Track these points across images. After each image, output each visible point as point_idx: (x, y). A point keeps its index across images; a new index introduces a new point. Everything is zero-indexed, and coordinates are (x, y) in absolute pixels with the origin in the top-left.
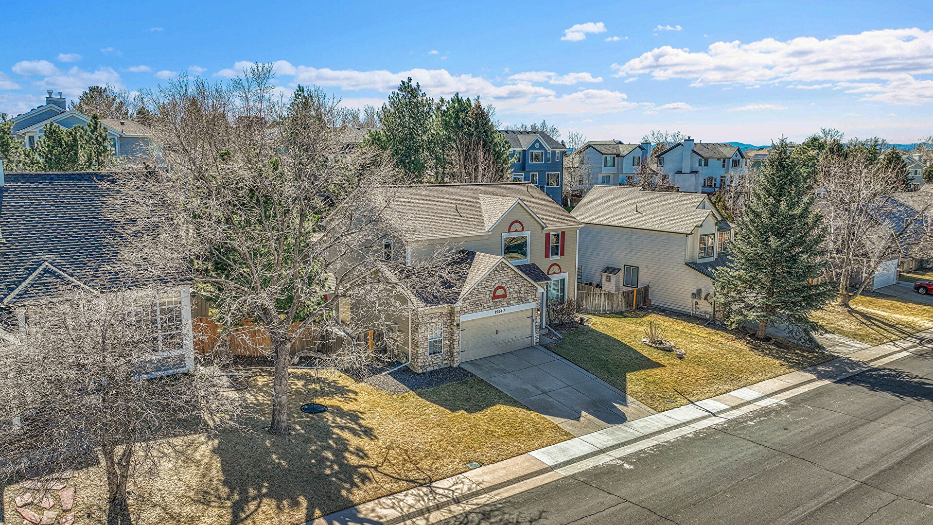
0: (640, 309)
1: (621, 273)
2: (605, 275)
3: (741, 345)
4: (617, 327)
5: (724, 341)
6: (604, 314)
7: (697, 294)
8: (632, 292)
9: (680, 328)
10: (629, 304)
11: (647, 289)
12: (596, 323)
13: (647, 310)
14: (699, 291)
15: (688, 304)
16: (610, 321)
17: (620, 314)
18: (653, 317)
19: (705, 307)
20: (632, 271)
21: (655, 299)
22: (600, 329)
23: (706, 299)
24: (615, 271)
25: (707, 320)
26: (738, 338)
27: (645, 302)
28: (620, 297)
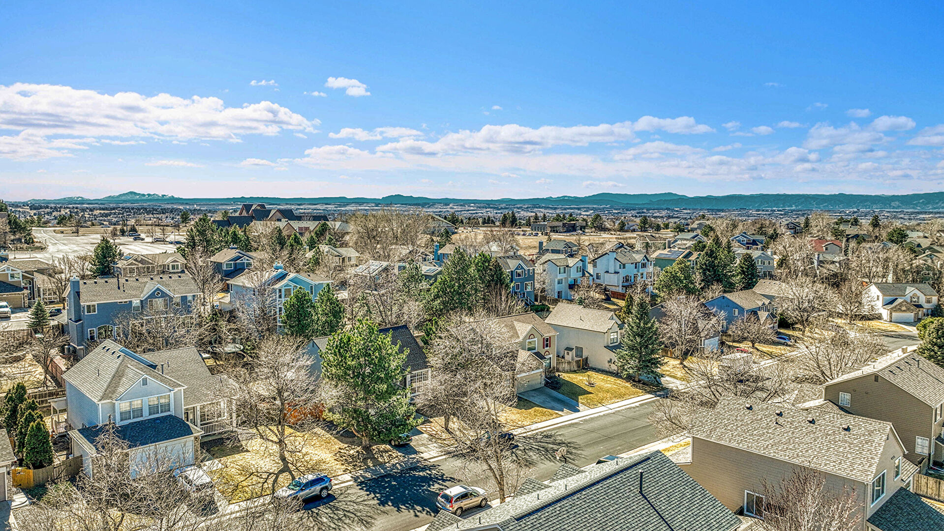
0: (584, 369)
1: (574, 350)
2: (566, 352)
3: (628, 385)
4: (575, 378)
5: (621, 383)
6: (567, 372)
7: (610, 361)
8: (580, 360)
9: (602, 378)
10: (579, 367)
11: (587, 358)
12: (565, 376)
13: (587, 369)
14: (611, 360)
15: (606, 366)
16: (572, 375)
17: (575, 372)
18: (589, 373)
19: (614, 368)
20: (579, 350)
21: (591, 364)
22: (567, 379)
23: (614, 363)
24: (571, 349)
25: (615, 373)
26: (627, 382)
27: (586, 365)
28: (574, 363)
